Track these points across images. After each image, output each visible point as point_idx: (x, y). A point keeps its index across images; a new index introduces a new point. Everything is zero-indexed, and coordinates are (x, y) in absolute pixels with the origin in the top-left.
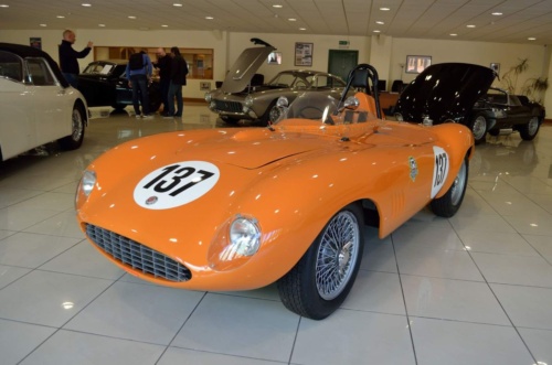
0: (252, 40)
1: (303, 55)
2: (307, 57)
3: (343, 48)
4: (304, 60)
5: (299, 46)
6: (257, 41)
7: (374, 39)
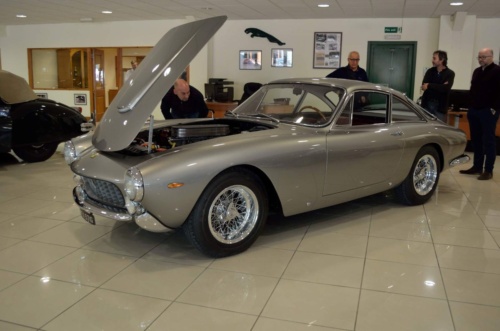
0: (248, 31)
1: (327, 51)
2: (332, 54)
3: (392, 38)
4: (327, 60)
5: (320, 37)
6: (255, 32)
7: (444, 20)
